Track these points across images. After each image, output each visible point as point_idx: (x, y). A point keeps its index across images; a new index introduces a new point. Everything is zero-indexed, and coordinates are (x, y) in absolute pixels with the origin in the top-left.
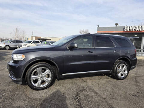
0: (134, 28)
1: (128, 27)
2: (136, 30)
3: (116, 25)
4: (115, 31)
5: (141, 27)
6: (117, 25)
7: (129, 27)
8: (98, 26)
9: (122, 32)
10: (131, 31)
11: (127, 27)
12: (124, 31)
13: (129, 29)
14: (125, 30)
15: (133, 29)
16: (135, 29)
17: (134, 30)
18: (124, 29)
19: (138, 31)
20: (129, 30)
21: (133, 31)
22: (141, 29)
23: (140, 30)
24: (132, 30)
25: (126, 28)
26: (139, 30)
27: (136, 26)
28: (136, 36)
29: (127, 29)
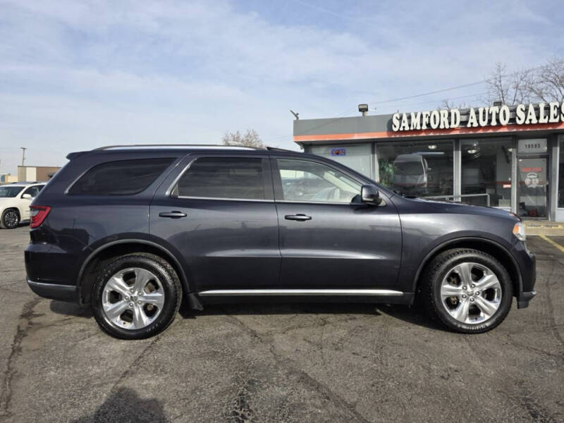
0: (425, 120)
1: (405, 118)
2: (434, 126)
3: (360, 110)
4: (359, 132)
5: (450, 114)
6: (363, 109)
7: (409, 118)
8: (296, 115)
9: (383, 135)
10: (415, 131)
11: (401, 119)
12: (390, 130)
13: (410, 126)
14: (395, 129)
15: (421, 125)
16: (428, 125)
17: (424, 127)
18: (391, 123)
19: (438, 129)
20: (407, 128)
21: (421, 131)
22: (450, 123)
23: (447, 127)
24: (419, 128)
25: (396, 122)
26: (442, 127)
27: (431, 113)
28: (433, 147)
29: (403, 125)
